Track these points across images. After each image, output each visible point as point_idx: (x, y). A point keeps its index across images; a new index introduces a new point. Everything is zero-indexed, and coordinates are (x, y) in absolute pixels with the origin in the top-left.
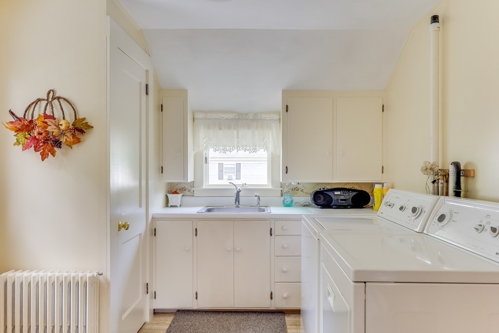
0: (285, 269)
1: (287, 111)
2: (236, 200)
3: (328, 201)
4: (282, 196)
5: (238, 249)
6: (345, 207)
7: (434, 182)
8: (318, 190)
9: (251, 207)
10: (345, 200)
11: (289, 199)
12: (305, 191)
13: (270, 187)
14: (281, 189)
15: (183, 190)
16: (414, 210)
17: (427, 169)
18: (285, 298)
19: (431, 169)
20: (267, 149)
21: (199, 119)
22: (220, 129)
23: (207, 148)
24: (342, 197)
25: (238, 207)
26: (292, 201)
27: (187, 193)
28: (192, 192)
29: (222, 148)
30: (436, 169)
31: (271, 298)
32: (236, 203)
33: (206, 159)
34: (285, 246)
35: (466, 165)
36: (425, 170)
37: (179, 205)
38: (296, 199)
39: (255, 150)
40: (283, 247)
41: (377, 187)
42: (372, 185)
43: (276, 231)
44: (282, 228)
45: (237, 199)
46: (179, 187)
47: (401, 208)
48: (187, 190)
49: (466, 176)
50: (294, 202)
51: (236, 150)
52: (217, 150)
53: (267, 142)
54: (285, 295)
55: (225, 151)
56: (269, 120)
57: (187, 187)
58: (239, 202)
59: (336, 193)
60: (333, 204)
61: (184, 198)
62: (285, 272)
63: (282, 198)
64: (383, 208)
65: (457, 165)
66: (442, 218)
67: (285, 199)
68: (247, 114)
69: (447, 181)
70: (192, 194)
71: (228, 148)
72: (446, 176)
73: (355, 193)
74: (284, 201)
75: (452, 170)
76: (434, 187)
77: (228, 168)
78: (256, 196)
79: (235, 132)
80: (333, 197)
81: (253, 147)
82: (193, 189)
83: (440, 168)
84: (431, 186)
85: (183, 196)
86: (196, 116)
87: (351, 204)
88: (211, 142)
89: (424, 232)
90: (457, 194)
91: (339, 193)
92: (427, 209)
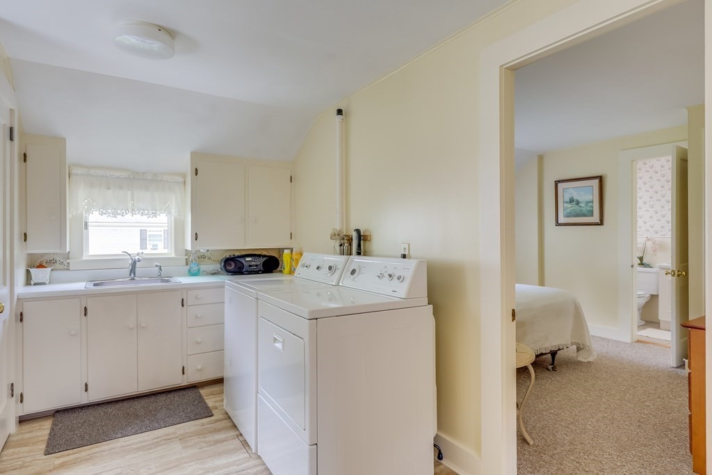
0: (199, 340)
1: (196, 174)
2: (131, 272)
3: (240, 268)
4: (187, 264)
5: (143, 325)
6: (257, 273)
7: (341, 245)
8: (228, 256)
9: (151, 278)
10: (256, 266)
11: (195, 268)
12: (212, 258)
13: (173, 256)
14: (186, 257)
15: (51, 262)
16: (330, 268)
17: (335, 235)
18: (199, 370)
19: (338, 235)
20: (169, 213)
21: (77, 175)
22: (108, 188)
23: (89, 211)
24: (253, 263)
25: (133, 279)
26: (199, 270)
27: (57, 266)
28: (66, 264)
29: (110, 211)
30: (342, 235)
31: (183, 373)
32: (130, 275)
33: (86, 224)
34: (199, 316)
35: (364, 232)
36: (333, 236)
37: (47, 282)
38: (203, 267)
39: (155, 215)
40: (196, 317)
41: (286, 252)
42: (281, 251)
43: (189, 301)
44: (196, 297)
45: (133, 271)
46: (45, 258)
47: (318, 268)
48: (58, 262)
49: (365, 240)
50: (201, 270)
51: (130, 213)
52: (105, 214)
53: (169, 206)
54: (199, 367)
55: (115, 215)
56: (172, 182)
57: (57, 258)
58: (134, 274)
59: (247, 259)
60: (244, 270)
61: (54, 273)
62: (199, 343)
63: (188, 267)
64: (299, 270)
65: (358, 231)
66: (353, 272)
67: (191, 267)
68: (144, 173)
69: (350, 245)
70: (67, 268)
71: (119, 211)
72: (350, 240)
73: (265, 259)
74: (189, 271)
75: (354, 235)
76: (340, 250)
77: (154, 235)
78: (157, 266)
79: (129, 193)
80: (244, 263)
81: (152, 210)
82: (68, 261)
83: (344, 234)
84: (338, 248)
85: (52, 270)
86: (73, 171)
87: (262, 269)
88: (95, 204)
89: (340, 284)
90: (359, 254)
91: (250, 259)
92: (340, 266)
